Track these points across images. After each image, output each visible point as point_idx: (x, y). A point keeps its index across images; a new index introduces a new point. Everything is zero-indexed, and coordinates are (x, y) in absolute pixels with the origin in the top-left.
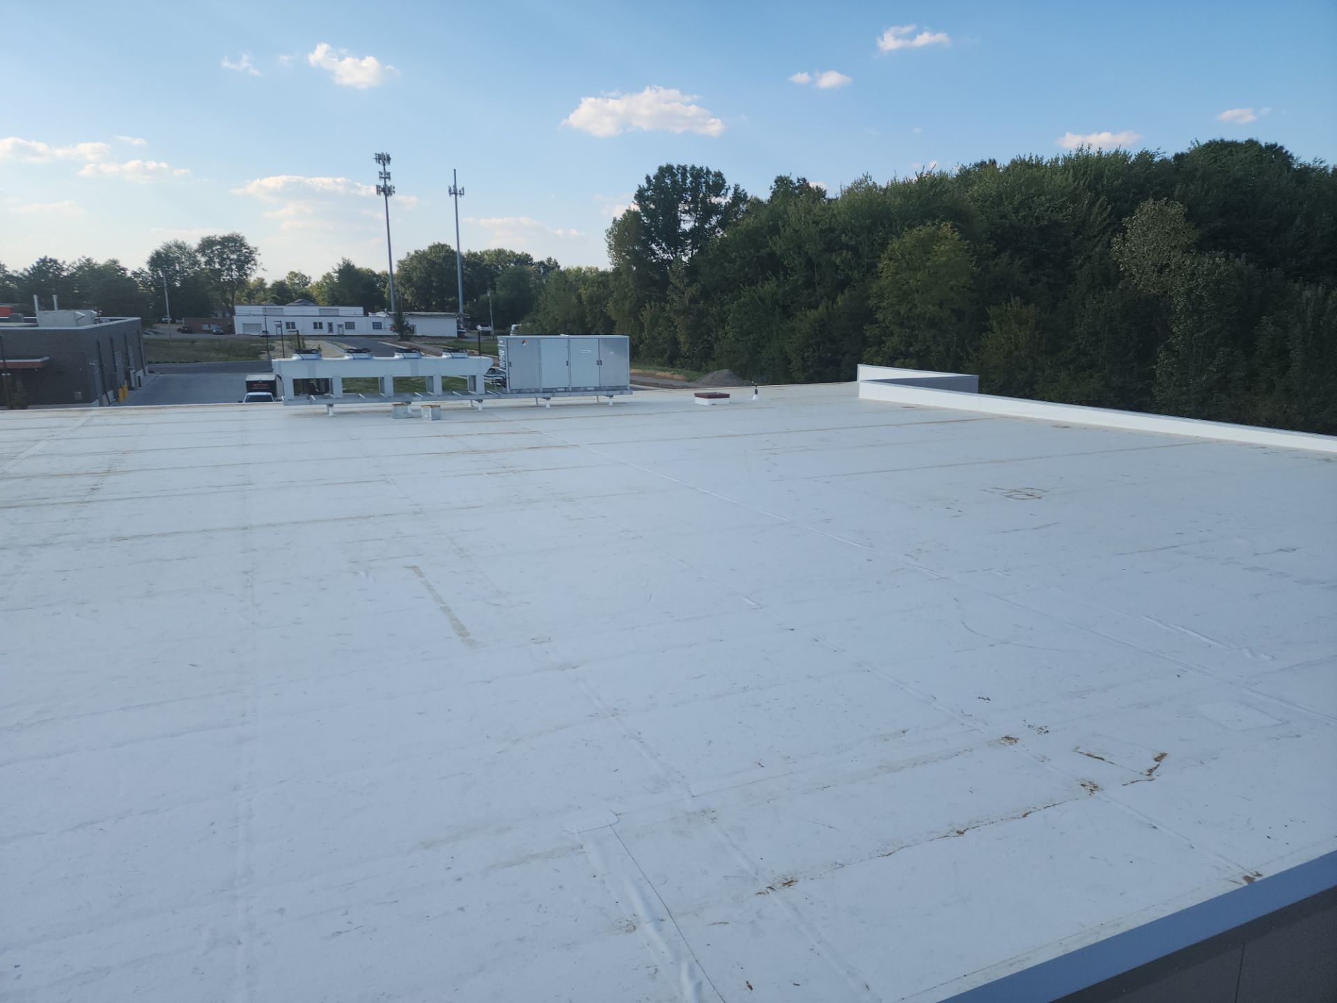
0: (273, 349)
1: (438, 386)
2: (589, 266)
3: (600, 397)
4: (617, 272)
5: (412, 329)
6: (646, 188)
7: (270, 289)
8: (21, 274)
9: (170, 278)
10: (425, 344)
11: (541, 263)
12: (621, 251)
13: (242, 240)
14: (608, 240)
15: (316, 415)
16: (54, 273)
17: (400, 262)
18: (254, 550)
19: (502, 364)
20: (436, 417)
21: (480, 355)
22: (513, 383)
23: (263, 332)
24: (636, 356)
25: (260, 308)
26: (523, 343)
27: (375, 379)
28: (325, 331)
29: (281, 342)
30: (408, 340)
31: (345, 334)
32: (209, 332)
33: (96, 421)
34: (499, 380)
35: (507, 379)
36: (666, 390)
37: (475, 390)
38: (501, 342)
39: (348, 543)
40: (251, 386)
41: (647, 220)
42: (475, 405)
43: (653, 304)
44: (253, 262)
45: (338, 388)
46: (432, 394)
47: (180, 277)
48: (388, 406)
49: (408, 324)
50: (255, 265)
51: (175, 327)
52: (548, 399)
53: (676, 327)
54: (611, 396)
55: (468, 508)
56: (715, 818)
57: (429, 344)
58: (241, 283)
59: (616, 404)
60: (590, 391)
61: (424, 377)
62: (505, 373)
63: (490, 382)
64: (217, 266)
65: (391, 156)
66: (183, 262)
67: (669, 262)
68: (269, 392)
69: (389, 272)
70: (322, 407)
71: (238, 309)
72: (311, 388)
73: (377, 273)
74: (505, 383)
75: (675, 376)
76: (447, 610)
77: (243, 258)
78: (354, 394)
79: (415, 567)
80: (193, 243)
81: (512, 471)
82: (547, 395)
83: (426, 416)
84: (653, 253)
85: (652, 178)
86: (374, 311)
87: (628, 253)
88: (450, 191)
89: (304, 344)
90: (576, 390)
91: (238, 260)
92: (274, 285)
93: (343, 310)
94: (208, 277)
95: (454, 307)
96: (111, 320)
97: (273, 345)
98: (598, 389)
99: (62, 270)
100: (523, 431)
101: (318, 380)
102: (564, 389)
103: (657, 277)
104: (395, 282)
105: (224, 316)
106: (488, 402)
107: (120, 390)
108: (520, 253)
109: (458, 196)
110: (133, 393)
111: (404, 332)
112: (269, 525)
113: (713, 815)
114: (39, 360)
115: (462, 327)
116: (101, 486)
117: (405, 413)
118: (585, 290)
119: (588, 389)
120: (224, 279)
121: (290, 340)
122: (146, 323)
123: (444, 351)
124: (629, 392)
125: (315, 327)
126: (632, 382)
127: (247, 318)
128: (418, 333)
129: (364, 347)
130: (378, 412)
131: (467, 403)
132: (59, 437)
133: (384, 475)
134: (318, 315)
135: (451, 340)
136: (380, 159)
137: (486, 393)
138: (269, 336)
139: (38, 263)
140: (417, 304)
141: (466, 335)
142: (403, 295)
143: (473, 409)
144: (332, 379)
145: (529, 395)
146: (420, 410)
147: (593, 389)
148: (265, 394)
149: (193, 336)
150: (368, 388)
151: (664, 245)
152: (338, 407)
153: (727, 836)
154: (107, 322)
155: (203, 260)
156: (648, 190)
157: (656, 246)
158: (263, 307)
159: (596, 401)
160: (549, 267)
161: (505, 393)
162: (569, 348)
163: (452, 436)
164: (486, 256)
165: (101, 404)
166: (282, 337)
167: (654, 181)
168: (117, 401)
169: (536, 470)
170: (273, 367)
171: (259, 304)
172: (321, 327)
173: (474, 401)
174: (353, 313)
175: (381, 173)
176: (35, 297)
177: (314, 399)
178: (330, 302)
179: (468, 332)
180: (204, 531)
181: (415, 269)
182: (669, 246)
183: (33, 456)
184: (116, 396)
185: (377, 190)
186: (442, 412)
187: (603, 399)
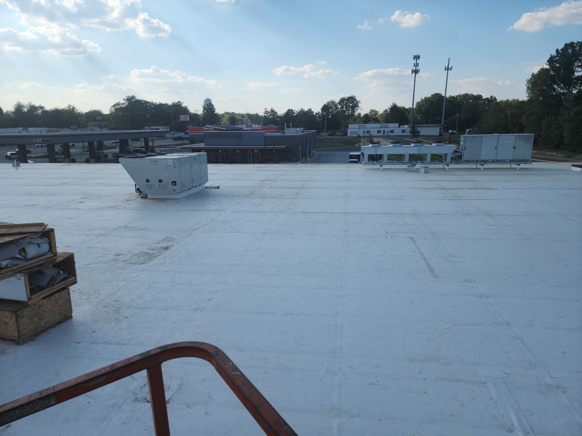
0: (360, 142)
1: (429, 158)
2: (514, 99)
3: (512, 165)
4: (530, 101)
5: (419, 132)
6: (555, 55)
7: (362, 117)
8: (282, 115)
9: (328, 115)
10: (424, 139)
11: (487, 99)
12: (535, 90)
13: (355, 98)
14: (528, 85)
15: (375, 169)
16: (291, 114)
17: (417, 103)
18: (348, 222)
19: (461, 148)
20: (426, 172)
21: (449, 144)
22: (465, 157)
23: (358, 135)
24: (536, 144)
25: (358, 125)
26: (473, 138)
27: (401, 155)
28: (382, 134)
29: (364, 139)
30: (416, 137)
31: (390, 135)
32: (339, 135)
33: (300, 169)
34: (459, 156)
35: (463, 156)
36: (553, 162)
37: (446, 160)
38: (462, 138)
39: (384, 224)
40: (351, 157)
41: (553, 73)
42: (445, 167)
43: (550, 117)
44: (357, 107)
45: (385, 158)
46: (425, 161)
47: (331, 114)
48: (405, 166)
49: (417, 130)
50: (358, 108)
51: (327, 134)
52: (483, 165)
53: (563, 129)
54: (519, 165)
55: (438, 214)
56: (564, 392)
57: (426, 139)
58: (352, 115)
59: (521, 169)
60: (507, 162)
61: (423, 154)
62: (462, 152)
63: (454, 157)
64: (344, 109)
65: (420, 56)
66: (333, 108)
67: (564, 94)
68: (357, 159)
69: (412, 107)
70: (378, 166)
71: (350, 126)
72: (375, 158)
73: (406, 108)
74: (462, 157)
75: (559, 155)
76: (425, 259)
77: (354, 105)
78: (391, 161)
79: (412, 238)
80: (337, 101)
81: (461, 199)
82: (482, 163)
83: (422, 171)
84: (554, 89)
85: (560, 50)
86: (403, 125)
87: (538, 91)
88: (445, 69)
89: (373, 139)
90: (499, 161)
91: (352, 106)
92: (364, 115)
93: (390, 125)
94: (341, 113)
95: (439, 122)
96: (307, 131)
97: (361, 140)
98: (511, 161)
99: (294, 113)
100: (468, 180)
101: (377, 155)
102: (492, 161)
103: (555, 102)
104: (414, 112)
105: (344, 129)
106: (452, 166)
107: (307, 158)
108: (476, 95)
109: (449, 70)
110: (311, 158)
111: (415, 134)
112: (354, 213)
113: (564, 390)
114: (284, 146)
115: (442, 131)
116: (300, 193)
117: (412, 170)
118: (510, 111)
119: (506, 161)
120: (346, 114)
121: (367, 138)
122: (318, 133)
123: (434, 142)
124: (531, 163)
125: (378, 133)
126: (532, 157)
127: (353, 129)
128: (421, 134)
129: (398, 141)
130: (400, 169)
131: (441, 166)
132: (289, 174)
133: (401, 196)
134: (380, 127)
135: (436, 137)
136: (415, 58)
137: (451, 162)
138: (360, 137)
139: (287, 111)
140: (422, 121)
141: (443, 134)
142: (417, 117)
143: (444, 169)
144: (383, 154)
145: (473, 163)
146: (419, 169)
147: (509, 161)
148: (356, 160)
149: (333, 137)
150: (397, 158)
151: (562, 85)
152: (384, 166)
153: (572, 403)
154: (306, 132)
155: (340, 107)
156: (556, 56)
157: (557, 86)
158: (359, 125)
159: (509, 167)
160: (492, 100)
161: (461, 162)
162: (498, 140)
163: (433, 181)
164: (458, 97)
165: (301, 163)
166: (365, 137)
167: (561, 52)
168: (306, 162)
169: (473, 199)
170: (361, 150)
171: (358, 124)
172: (380, 133)
173: (445, 165)
174: (394, 126)
175: (415, 64)
176: (285, 123)
177: (375, 163)
178: (385, 122)
179: (444, 133)
180: (331, 213)
181: (424, 105)
182: (565, 86)
183: (281, 180)
184: (306, 160)
185: (412, 72)
186: (429, 170)
187: (514, 166)
